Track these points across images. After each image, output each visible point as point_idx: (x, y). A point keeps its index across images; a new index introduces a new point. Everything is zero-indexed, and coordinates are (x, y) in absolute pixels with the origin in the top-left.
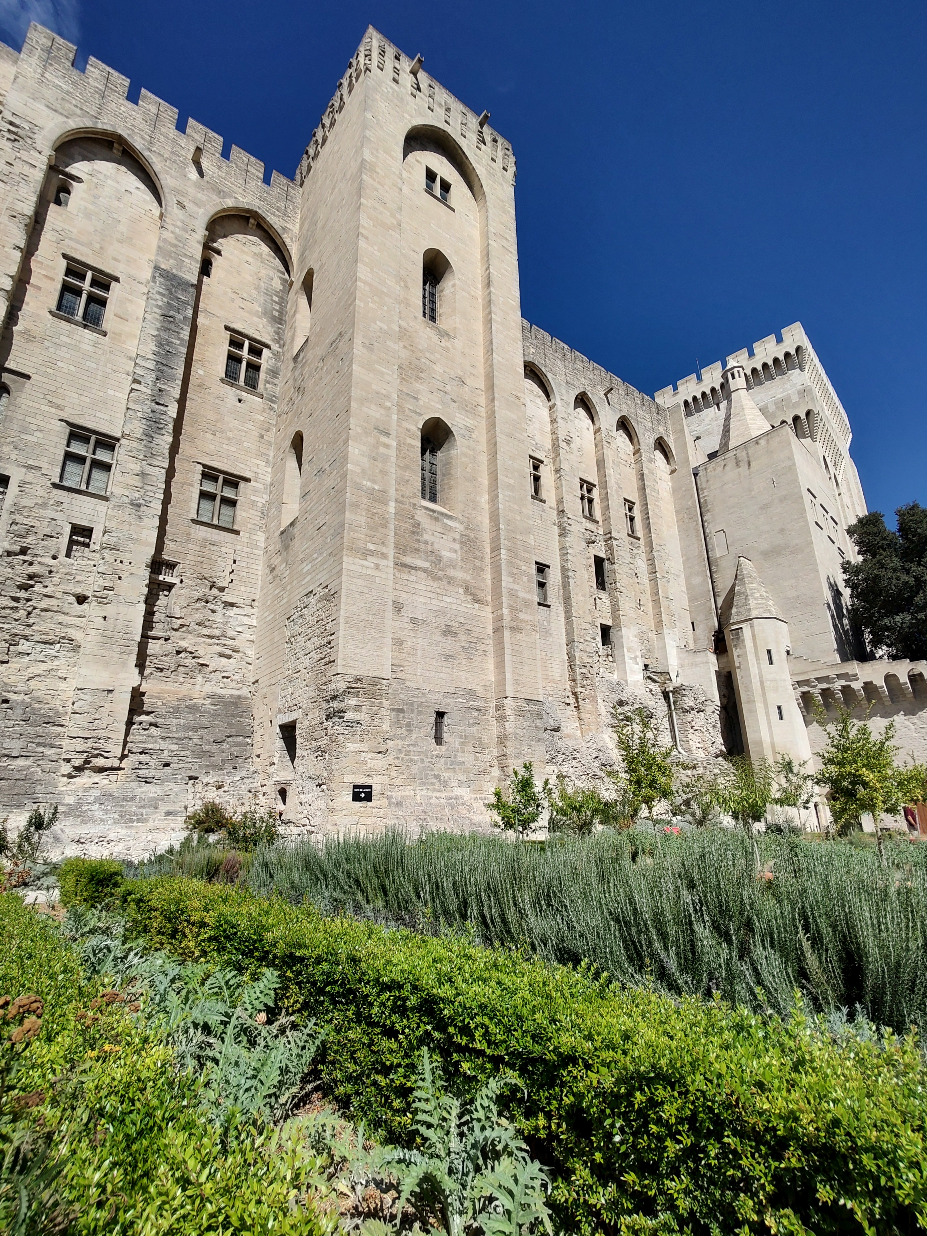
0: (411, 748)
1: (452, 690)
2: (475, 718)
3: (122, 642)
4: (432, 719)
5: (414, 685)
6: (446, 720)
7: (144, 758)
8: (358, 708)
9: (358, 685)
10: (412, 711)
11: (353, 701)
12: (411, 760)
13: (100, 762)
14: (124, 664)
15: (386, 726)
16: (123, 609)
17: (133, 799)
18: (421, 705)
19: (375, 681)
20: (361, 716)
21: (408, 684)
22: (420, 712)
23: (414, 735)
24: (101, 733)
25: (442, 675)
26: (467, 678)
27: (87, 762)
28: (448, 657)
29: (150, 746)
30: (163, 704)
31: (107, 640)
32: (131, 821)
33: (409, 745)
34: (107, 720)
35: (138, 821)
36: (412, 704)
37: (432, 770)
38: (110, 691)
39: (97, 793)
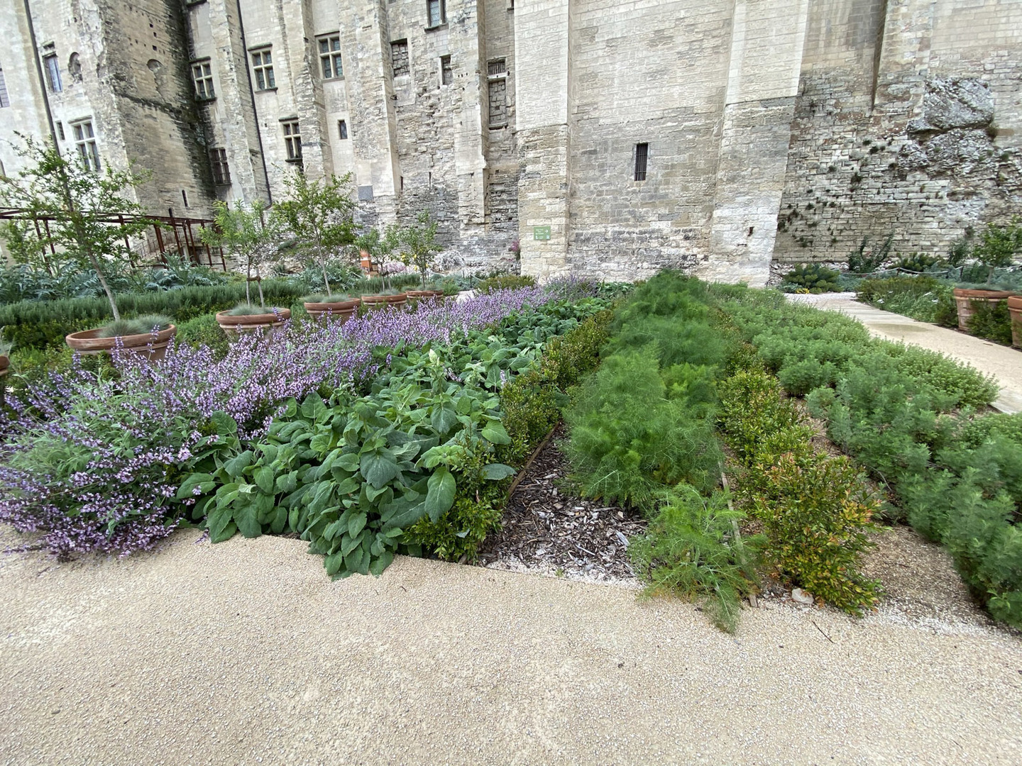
0: (604, 188)
1: (659, 114)
2: (690, 141)
3: (473, 138)
4: (631, 154)
5: (608, 121)
6: (650, 152)
7: (498, 215)
8: (536, 161)
9: (536, 137)
10: (606, 150)
11: (531, 155)
12: (603, 200)
13: (475, 220)
14: (476, 154)
15: (563, 173)
16: (469, 113)
17: (493, 241)
18: (616, 141)
19: (552, 129)
20: (539, 167)
21: (601, 121)
22: (615, 150)
23: (608, 174)
24: (473, 203)
25: (645, 100)
26: (681, 94)
27: (470, 220)
28: (656, 74)
29: (501, 207)
30: (508, 177)
31: (465, 139)
32: (492, 254)
33: (601, 186)
34: (474, 194)
35: (496, 254)
36: (606, 143)
37: (627, 206)
38: (472, 174)
39: (476, 238)
